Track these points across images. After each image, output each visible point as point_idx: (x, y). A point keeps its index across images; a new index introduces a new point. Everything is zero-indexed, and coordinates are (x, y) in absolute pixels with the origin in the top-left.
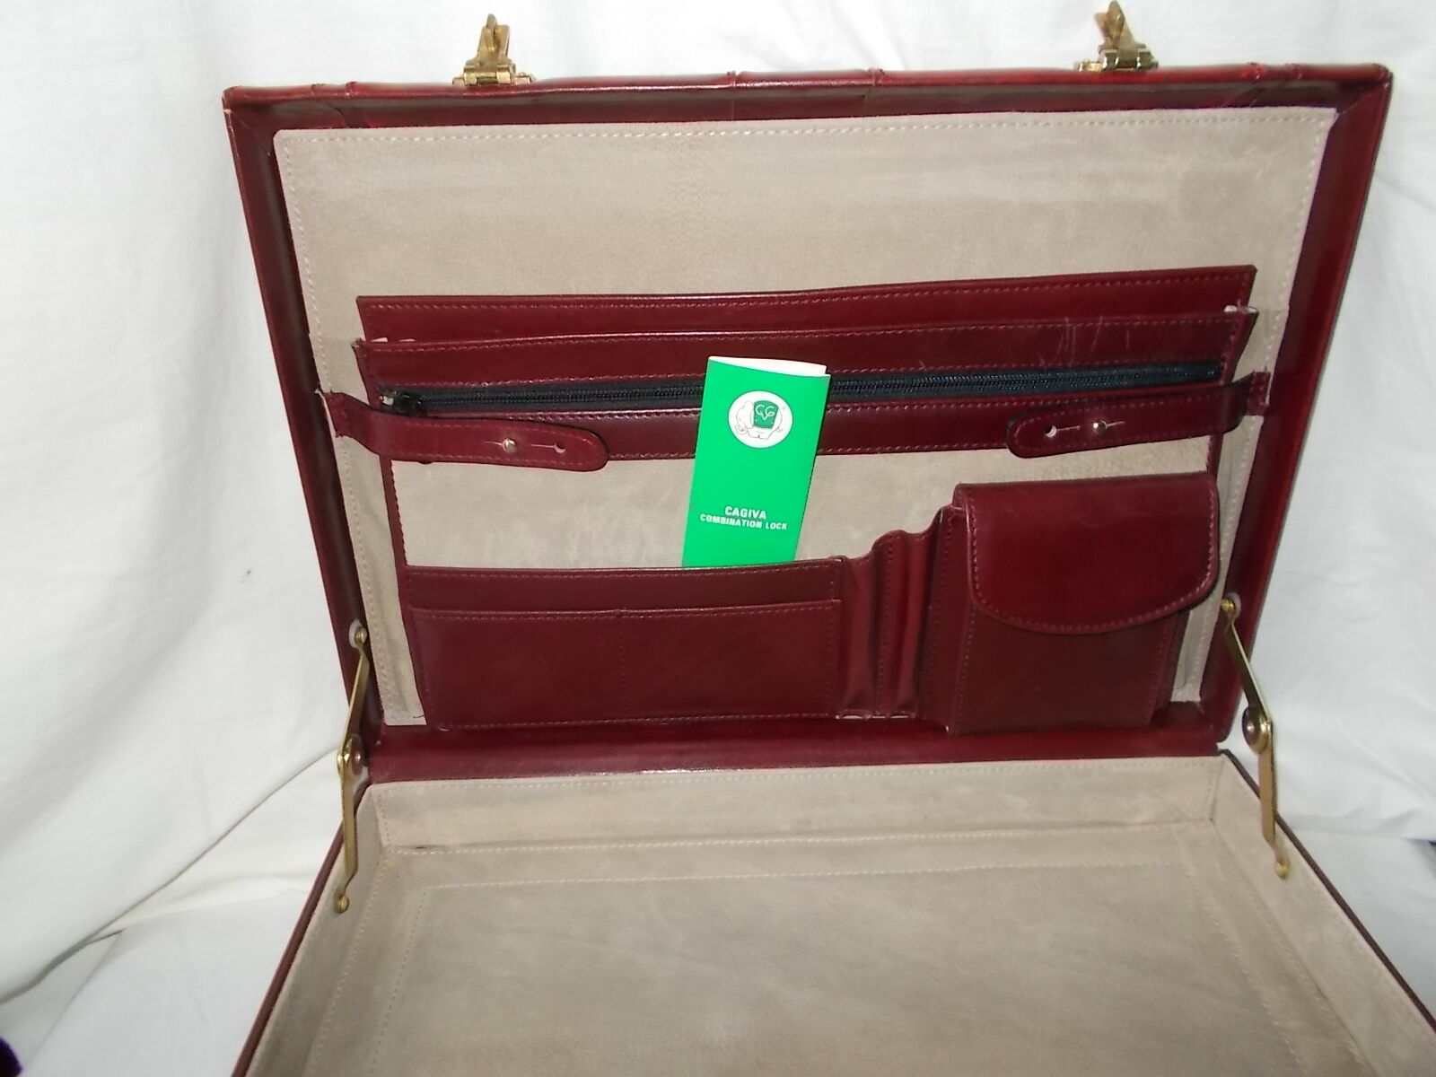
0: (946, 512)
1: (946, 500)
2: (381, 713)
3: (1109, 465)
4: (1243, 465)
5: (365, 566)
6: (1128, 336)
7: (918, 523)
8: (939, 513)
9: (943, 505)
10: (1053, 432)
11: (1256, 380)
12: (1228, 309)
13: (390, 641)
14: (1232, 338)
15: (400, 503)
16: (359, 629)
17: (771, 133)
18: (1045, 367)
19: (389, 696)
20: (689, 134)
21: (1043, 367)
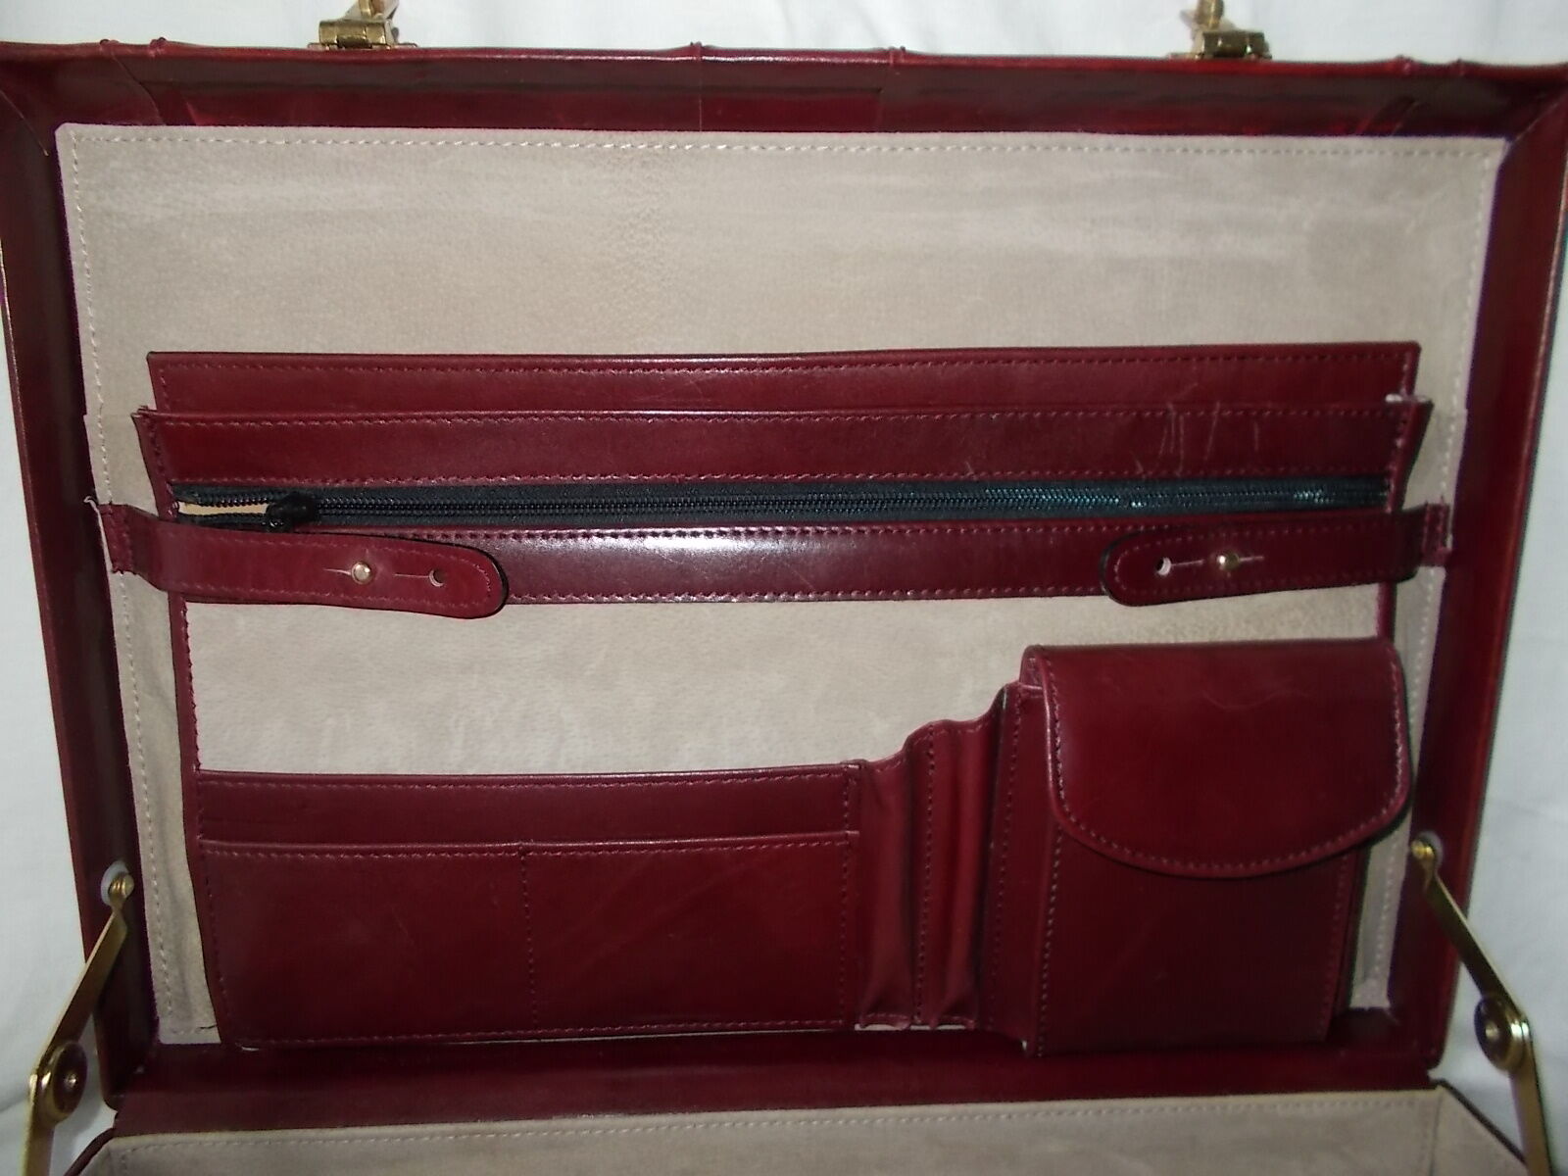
0: (1011, 690)
1: (1012, 674)
2: (153, 1024)
3: (1243, 625)
4: (1423, 641)
5: (145, 780)
6: (1257, 431)
7: (969, 705)
8: (1002, 692)
9: (1005, 683)
10: (1166, 568)
11: (1430, 514)
12: (1390, 398)
13: (174, 901)
14: (1400, 443)
15: (194, 670)
16: (119, 877)
17: (754, 148)
18: (1144, 477)
19: (169, 994)
20: (641, 147)
21: (1140, 475)
